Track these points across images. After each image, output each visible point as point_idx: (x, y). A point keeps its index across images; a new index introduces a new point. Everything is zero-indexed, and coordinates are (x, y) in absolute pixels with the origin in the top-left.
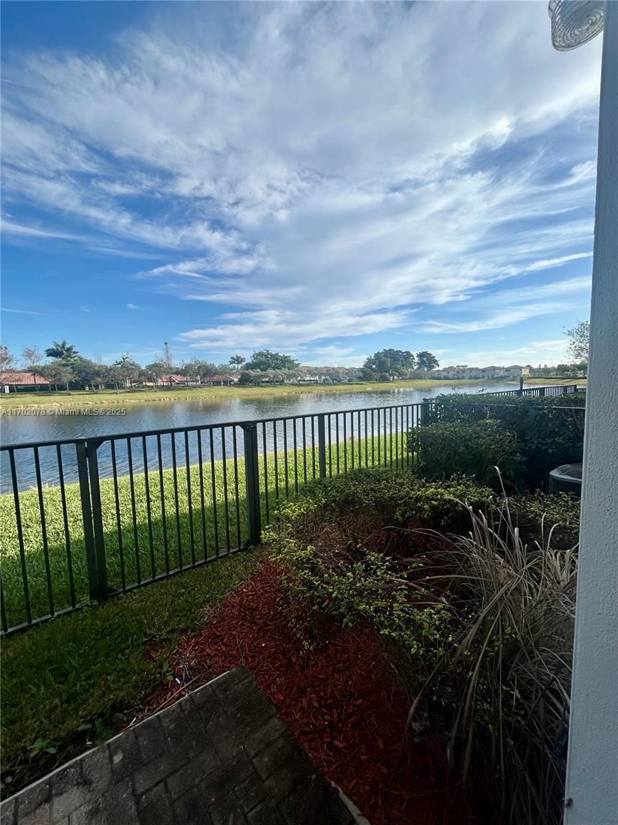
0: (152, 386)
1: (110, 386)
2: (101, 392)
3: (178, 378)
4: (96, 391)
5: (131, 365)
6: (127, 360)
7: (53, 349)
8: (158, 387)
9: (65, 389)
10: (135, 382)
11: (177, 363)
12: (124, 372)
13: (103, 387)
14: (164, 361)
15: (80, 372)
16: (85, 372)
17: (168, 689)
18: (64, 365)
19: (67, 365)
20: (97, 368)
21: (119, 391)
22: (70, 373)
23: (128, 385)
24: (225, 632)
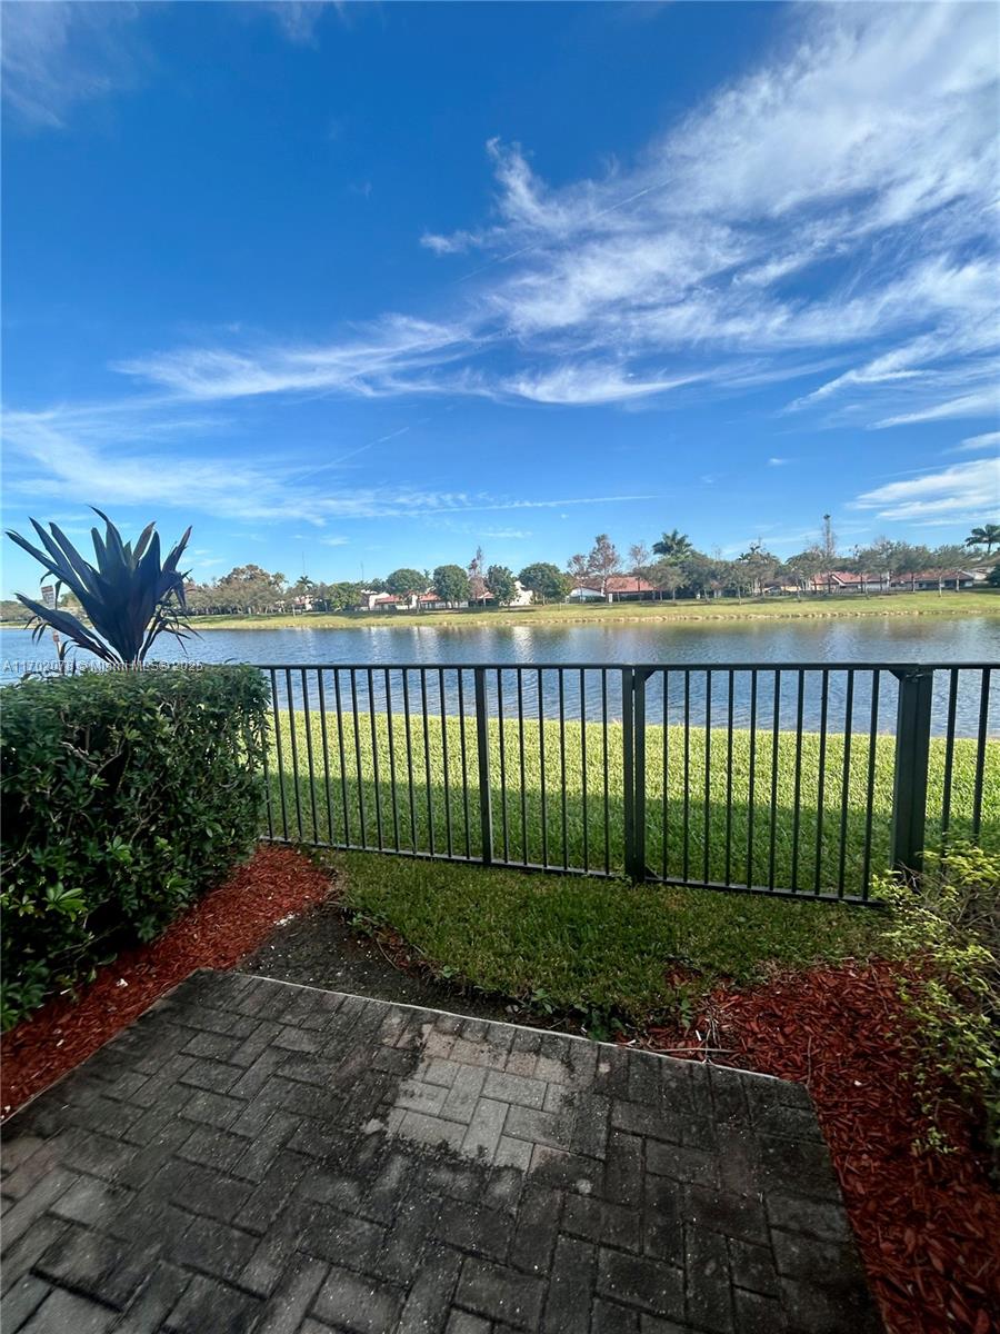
0: (795, 593)
1: (730, 593)
2: (715, 601)
3: (844, 578)
4: (709, 600)
5: (763, 558)
6: (759, 550)
7: (662, 543)
8: (804, 593)
9: (671, 598)
10: (767, 586)
11: (844, 551)
12: (752, 570)
13: (720, 594)
14: (821, 548)
15: (691, 573)
16: (697, 571)
17: (682, 1036)
18: (671, 565)
19: (676, 565)
20: (713, 567)
21: (744, 600)
22: (679, 575)
23: (757, 591)
24: (789, 1017)
